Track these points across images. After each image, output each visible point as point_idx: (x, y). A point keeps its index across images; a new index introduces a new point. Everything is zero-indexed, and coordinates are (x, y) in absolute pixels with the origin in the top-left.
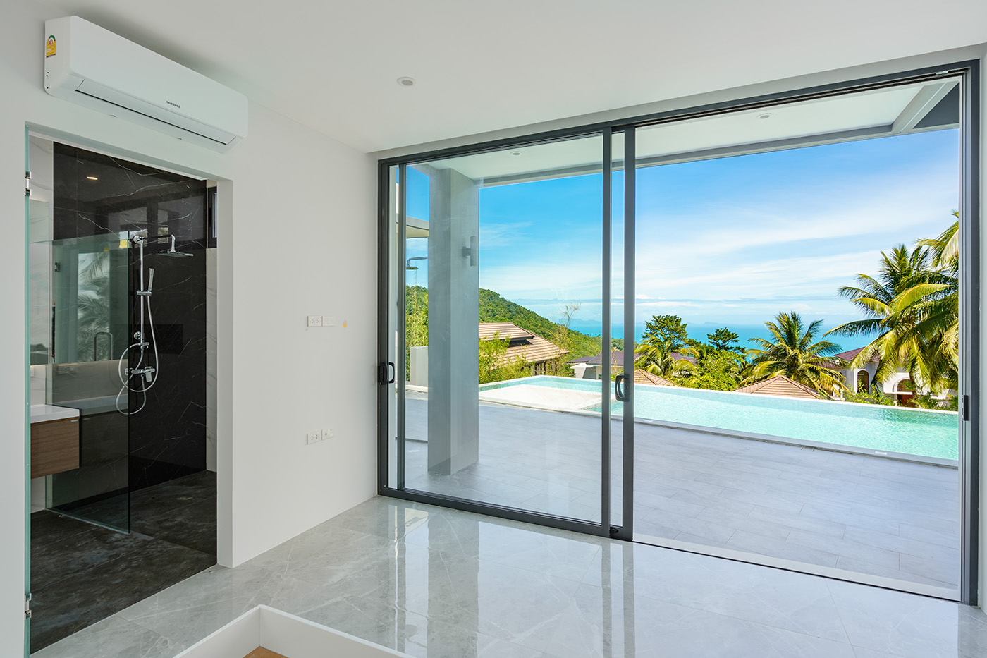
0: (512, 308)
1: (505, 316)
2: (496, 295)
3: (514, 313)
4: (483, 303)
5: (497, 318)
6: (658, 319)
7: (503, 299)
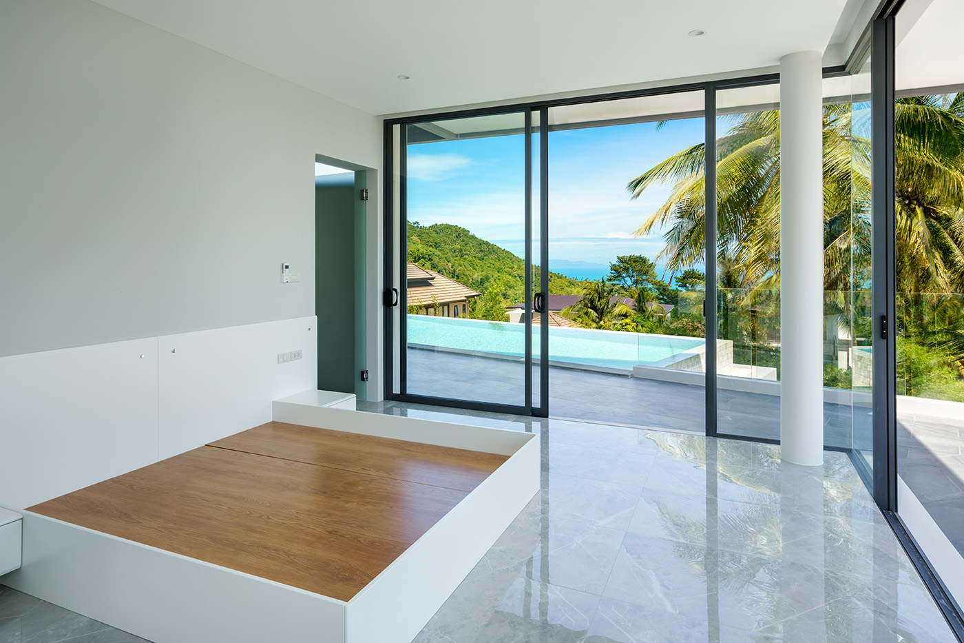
0: (484, 247)
1: (475, 257)
2: (465, 232)
3: (486, 253)
4: (449, 242)
5: (465, 259)
6: (621, 260)
7: (473, 237)
